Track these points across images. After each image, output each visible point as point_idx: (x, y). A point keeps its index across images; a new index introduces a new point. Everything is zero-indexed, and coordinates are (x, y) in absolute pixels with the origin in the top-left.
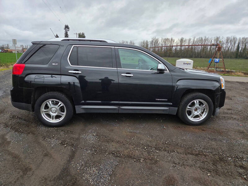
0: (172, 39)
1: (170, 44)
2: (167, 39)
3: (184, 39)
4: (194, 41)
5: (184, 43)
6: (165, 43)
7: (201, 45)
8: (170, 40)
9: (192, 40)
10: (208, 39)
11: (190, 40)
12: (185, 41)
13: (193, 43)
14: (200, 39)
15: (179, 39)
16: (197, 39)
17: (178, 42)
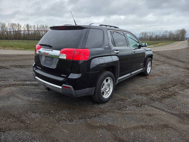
0: (18, 24)
1: (18, 29)
2: (14, 24)
3: (30, 26)
4: (38, 27)
5: (30, 28)
6: (13, 27)
7: (44, 31)
8: (17, 25)
9: (36, 27)
10: (47, 26)
11: (34, 26)
12: (31, 27)
13: (38, 29)
14: (42, 26)
15: (25, 25)
16: (40, 26)
17: (24, 27)
